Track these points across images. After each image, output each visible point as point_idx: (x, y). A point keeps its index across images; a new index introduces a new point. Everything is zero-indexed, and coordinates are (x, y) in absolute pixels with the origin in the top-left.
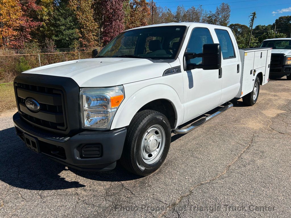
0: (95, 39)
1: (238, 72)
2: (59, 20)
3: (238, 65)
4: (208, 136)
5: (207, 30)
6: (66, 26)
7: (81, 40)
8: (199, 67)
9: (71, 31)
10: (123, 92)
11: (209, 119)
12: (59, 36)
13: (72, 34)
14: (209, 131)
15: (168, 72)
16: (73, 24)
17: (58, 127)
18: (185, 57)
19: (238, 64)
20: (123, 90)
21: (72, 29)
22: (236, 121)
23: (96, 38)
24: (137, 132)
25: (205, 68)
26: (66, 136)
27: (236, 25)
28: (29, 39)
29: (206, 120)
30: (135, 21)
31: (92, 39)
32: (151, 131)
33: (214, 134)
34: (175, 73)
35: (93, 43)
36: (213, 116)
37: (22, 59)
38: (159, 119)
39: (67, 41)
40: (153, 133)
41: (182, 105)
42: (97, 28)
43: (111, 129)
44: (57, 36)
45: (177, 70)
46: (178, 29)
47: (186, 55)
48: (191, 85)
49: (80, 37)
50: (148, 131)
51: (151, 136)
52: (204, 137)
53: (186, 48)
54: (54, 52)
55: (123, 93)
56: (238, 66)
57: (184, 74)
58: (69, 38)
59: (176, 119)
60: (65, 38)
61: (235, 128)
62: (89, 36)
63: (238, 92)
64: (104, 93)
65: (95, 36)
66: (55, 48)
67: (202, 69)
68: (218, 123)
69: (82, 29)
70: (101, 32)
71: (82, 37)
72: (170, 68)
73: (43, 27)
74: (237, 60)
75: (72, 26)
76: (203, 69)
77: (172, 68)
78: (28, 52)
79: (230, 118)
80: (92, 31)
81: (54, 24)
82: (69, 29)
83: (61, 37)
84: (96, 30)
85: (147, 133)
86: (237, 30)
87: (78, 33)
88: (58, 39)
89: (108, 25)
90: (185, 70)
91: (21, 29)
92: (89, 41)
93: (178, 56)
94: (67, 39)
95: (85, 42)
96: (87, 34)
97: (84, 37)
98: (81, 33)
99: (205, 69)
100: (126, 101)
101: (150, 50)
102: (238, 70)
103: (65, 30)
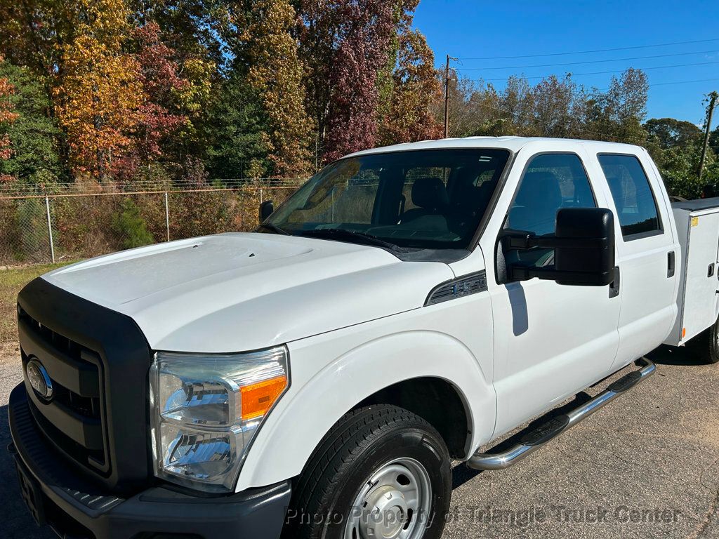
0: (304, 155)
1: (671, 273)
2: (226, 111)
3: (669, 255)
4: (577, 470)
5: (573, 160)
6: (239, 125)
7: (273, 157)
8: (545, 274)
9: (250, 137)
10: (285, 367)
11: (580, 416)
12: (221, 148)
13: (253, 143)
14: (578, 451)
15: (441, 293)
16: (255, 120)
17: (90, 460)
18: (500, 244)
19: (670, 250)
20: (285, 361)
21: (254, 132)
22: (665, 416)
23: (307, 153)
24: (330, 488)
25: (564, 279)
26: (108, 493)
27: (663, 122)
28: (156, 153)
29: (571, 420)
30: (404, 114)
31: (298, 156)
32: (384, 477)
33: (594, 462)
34: (467, 293)
35: (301, 164)
36: (593, 406)
37: (127, 203)
38: (410, 441)
39: (239, 158)
40: (391, 482)
41: (490, 388)
42: (312, 129)
43: (236, 492)
44: (217, 148)
45: (475, 283)
46: (484, 159)
47: (503, 237)
48: (520, 325)
49: (270, 151)
50: (373, 481)
51: (383, 493)
52: (562, 473)
53: (506, 216)
54: (202, 189)
55: (285, 371)
56: (671, 257)
57: (497, 293)
58: (247, 153)
59: (471, 432)
60: (237, 154)
61: (662, 443)
62: (292, 148)
63: (671, 329)
64: (219, 372)
65: (307, 148)
66: (204, 177)
67: (554, 282)
68: (609, 420)
69: (276, 133)
70: (321, 138)
71: (275, 151)
72: (451, 280)
73: (184, 127)
74: (666, 241)
75: (253, 125)
76: (557, 282)
77: (456, 279)
78: (143, 187)
79: (647, 404)
80: (300, 138)
81: (211, 121)
82: (247, 130)
83: (226, 149)
84: (309, 134)
85: (368, 487)
86: (667, 134)
87: (267, 141)
88: (221, 154)
89: (339, 122)
90: (498, 283)
91: (141, 132)
92: (289, 160)
93: (479, 240)
94: (241, 154)
95: (280, 162)
96: (287, 145)
97: (279, 150)
98: (274, 141)
99: (562, 281)
100: (294, 398)
101: (415, 201)
102: (669, 268)
103: (236, 134)
